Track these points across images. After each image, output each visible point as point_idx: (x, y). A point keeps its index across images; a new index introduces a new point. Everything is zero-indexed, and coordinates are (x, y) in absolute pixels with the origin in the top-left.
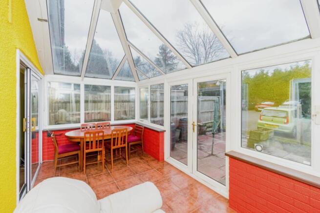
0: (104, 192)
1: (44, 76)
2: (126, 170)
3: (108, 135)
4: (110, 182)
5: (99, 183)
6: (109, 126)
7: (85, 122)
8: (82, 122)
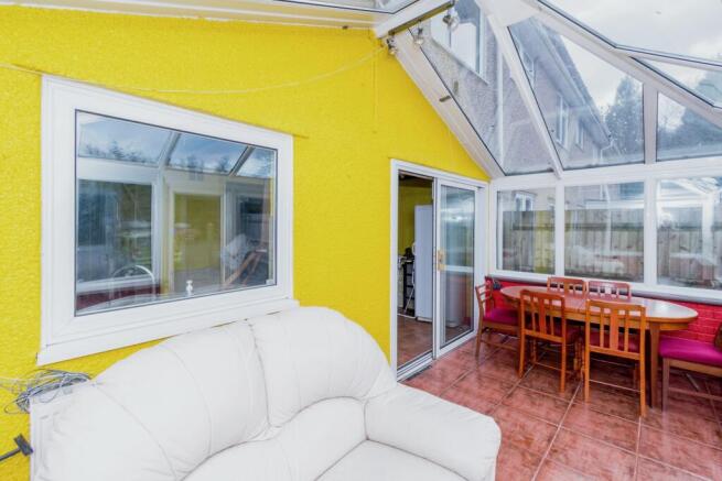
0: (516, 425)
1: (489, 182)
2: (617, 425)
3: (578, 311)
4: (549, 420)
5: (526, 406)
6: (627, 294)
7: (567, 273)
8: (560, 273)
